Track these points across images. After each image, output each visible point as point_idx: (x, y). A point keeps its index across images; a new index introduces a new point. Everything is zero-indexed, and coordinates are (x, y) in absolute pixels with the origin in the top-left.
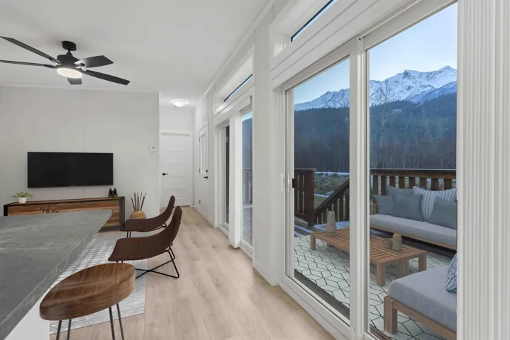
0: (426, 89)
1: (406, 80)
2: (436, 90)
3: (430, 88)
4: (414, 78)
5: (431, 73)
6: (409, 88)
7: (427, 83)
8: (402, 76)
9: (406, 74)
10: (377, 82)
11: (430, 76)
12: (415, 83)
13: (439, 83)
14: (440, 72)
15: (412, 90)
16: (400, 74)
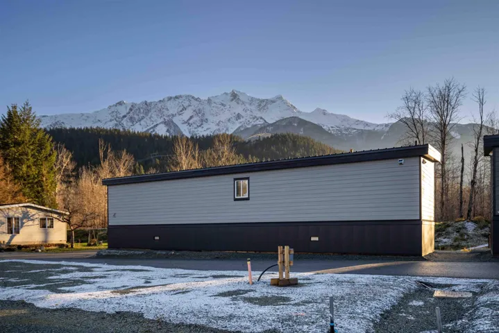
0: (258, 122)
1: (234, 104)
2: (269, 125)
3: (262, 122)
4: (243, 103)
5: (263, 101)
6: (238, 116)
7: (259, 114)
8: (229, 97)
9: (235, 96)
10: (196, 100)
11: (263, 104)
12: (245, 110)
13: (272, 116)
14: (273, 102)
15: (242, 120)
16: (226, 94)
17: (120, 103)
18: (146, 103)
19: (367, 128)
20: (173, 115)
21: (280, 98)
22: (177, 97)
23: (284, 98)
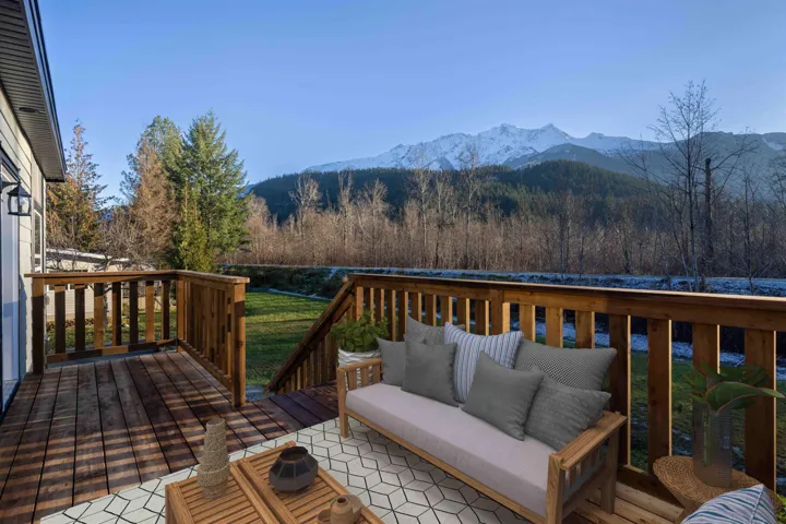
0: (527, 153)
1: (504, 136)
2: (539, 154)
3: (531, 152)
4: (513, 135)
5: (533, 131)
6: (508, 149)
7: (528, 145)
8: (499, 131)
9: (504, 129)
10: (467, 137)
11: (533, 135)
12: (514, 142)
13: (542, 146)
14: (543, 131)
15: (512, 151)
16: (496, 128)
17: (400, 146)
18: (421, 144)
19: (651, 149)
20: (446, 153)
21: (551, 126)
22: (449, 136)
23: (555, 126)
